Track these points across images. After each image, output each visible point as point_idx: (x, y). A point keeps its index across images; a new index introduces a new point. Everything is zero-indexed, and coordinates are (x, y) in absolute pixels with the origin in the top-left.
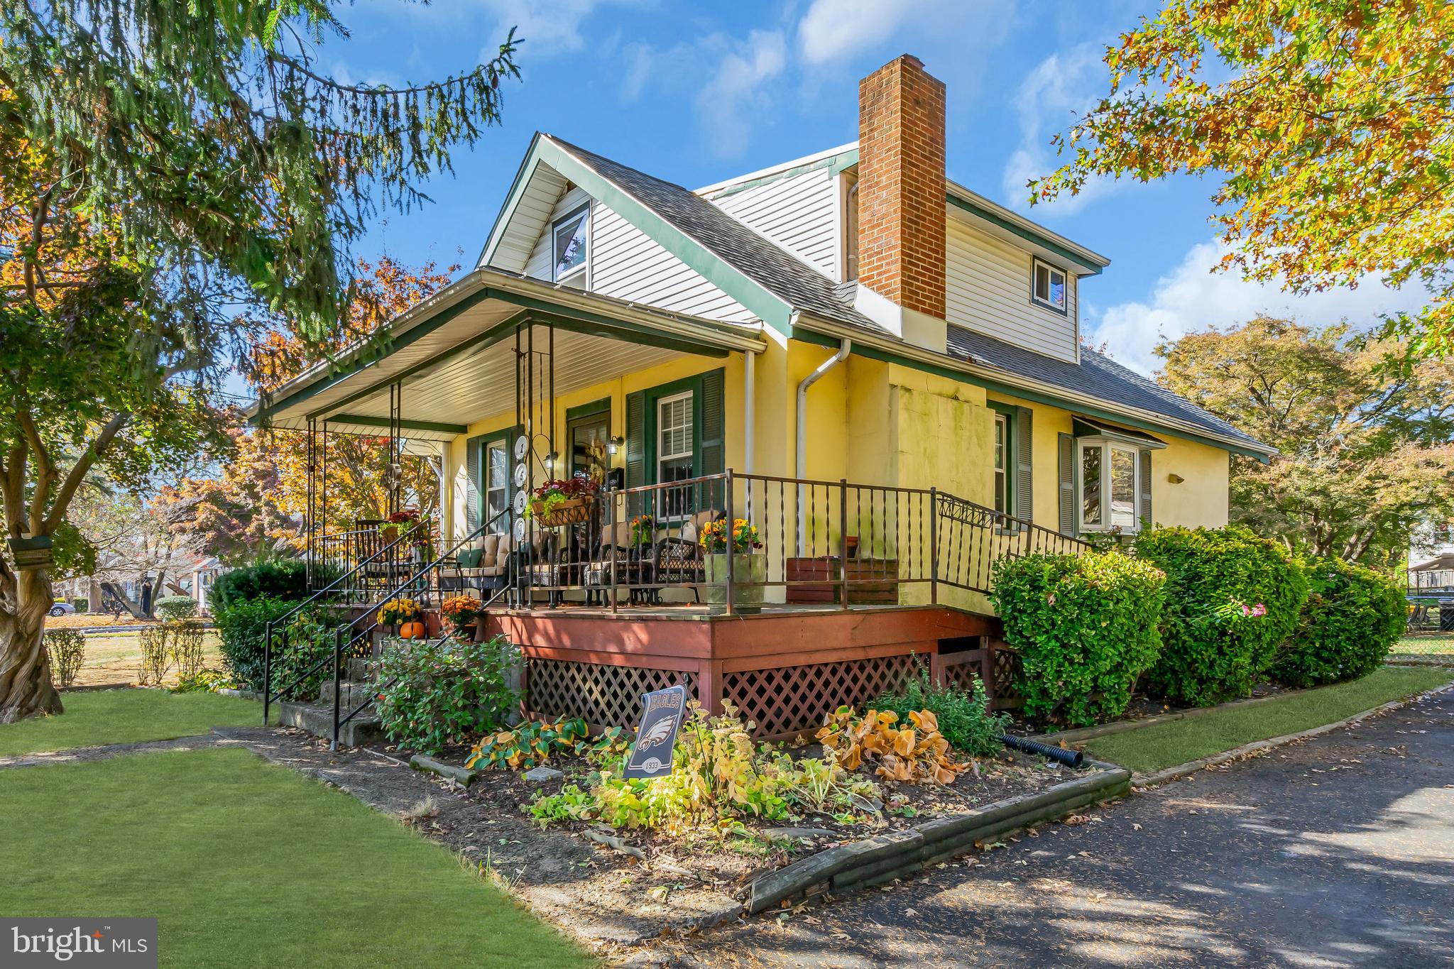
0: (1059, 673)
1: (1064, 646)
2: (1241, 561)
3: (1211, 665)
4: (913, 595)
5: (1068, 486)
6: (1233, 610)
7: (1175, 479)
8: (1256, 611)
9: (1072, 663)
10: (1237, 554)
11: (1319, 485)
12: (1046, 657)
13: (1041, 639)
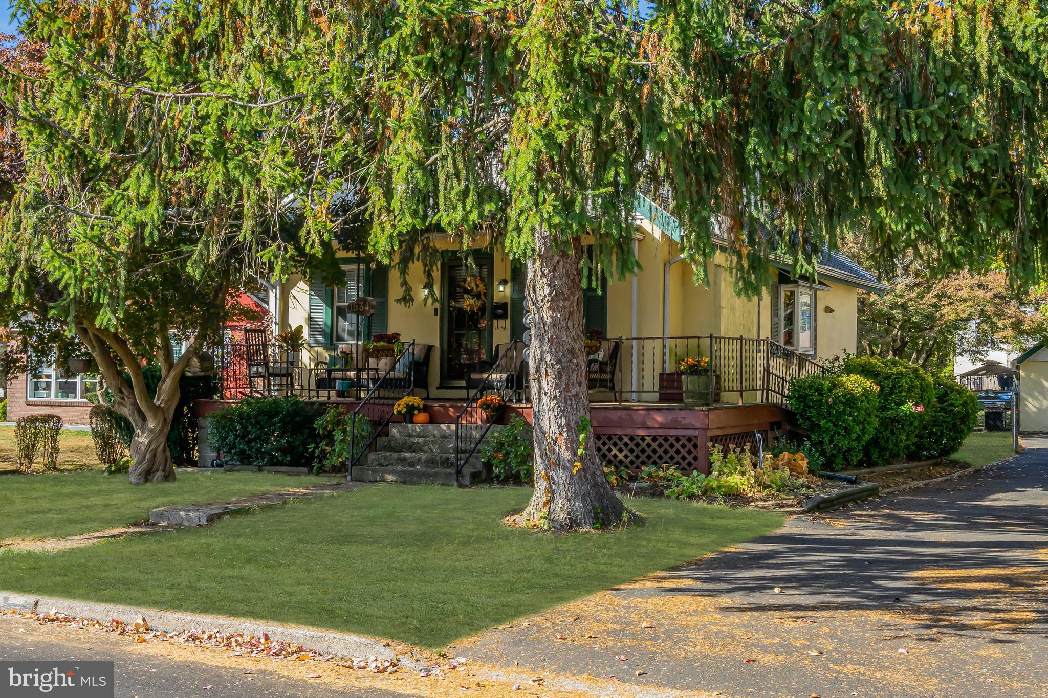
0: (831, 441)
1: (835, 425)
2: (905, 379)
3: (887, 441)
4: (730, 398)
5: (776, 319)
6: (909, 407)
7: (829, 310)
8: (919, 409)
9: (839, 434)
10: (901, 374)
11: (900, 301)
12: (824, 432)
13: (823, 422)
